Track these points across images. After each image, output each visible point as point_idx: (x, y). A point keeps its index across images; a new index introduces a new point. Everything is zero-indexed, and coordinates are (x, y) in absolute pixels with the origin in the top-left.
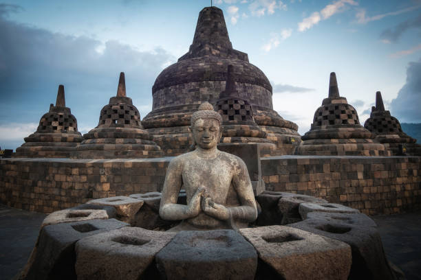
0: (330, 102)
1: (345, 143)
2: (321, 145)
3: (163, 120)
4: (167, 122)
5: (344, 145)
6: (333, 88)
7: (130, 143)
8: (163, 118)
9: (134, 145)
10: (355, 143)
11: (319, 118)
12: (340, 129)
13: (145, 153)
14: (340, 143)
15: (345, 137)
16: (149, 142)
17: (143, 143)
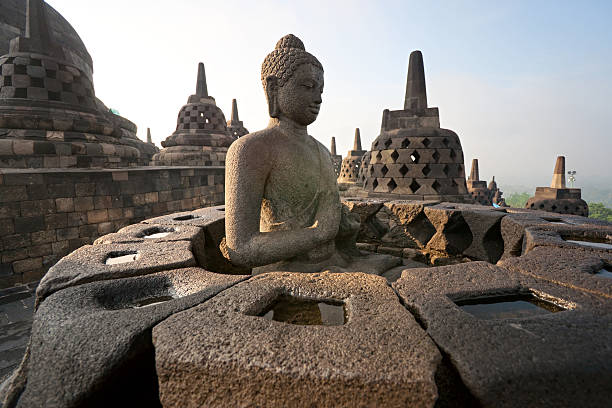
0: (199, 100)
1: (219, 152)
2: (192, 154)
5: (217, 154)
11: (186, 119)
12: (212, 135)
14: (213, 152)
15: (217, 146)
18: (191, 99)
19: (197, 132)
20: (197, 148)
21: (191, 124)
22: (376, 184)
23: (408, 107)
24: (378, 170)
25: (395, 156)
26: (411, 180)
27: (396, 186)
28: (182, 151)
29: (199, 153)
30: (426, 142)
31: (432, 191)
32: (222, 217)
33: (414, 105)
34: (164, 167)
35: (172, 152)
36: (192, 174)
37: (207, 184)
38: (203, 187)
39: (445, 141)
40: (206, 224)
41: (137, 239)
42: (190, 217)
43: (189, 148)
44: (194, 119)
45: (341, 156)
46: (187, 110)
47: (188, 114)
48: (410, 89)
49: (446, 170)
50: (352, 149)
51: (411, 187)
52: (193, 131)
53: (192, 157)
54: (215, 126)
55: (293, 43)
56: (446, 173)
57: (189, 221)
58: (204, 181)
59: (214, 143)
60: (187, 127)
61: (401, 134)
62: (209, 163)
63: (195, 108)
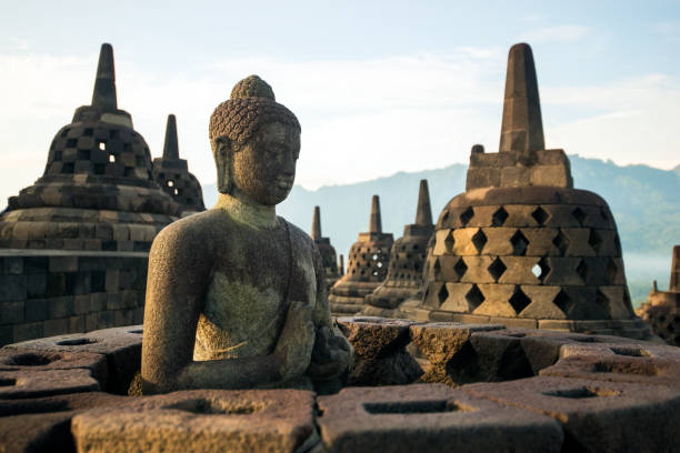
0: (98, 117)
1: (132, 222)
2: (75, 224)
5: (130, 226)
6: (105, 83)
10: (150, 223)
11: (68, 152)
12: (120, 187)
14: (120, 221)
15: (131, 209)
18: (81, 113)
19: (89, 179)
20: (87, 213)
21: (78, 164)
22: (444, 295)
23: (507, 148)
24: (448, 266)
25: (480, 240)
26: (512, 287)
27: (482, 299)
28: (54, 218)
29: (89, 225)
30: (539, 215)
31: (556, 311)
32: (137, 342)
33: (517, 144)
34: (14, 252)
35: (32, 219)
36: (73, 268)
37: (102, 289)
38: (96, 296)
39: (578, 214)
40: (111, 350)
41: (9, 367)
42: (84, 342)
43: (71, 212)
44: (86, 154)
45: (391, 236)
46: (70, 135)
47: (73, 143)
48: (510, 114)
49: (582, 269)
50: (413, 221)
51: (512, 301)
52: (80, 179)
53: (74, 233)
54: (128, 170)
55: (256, 90)
56: (583, 276)
57: (84, 346)
58: (98, 284)
59: (123, 202)
60: (69, 168)
61: (491, 197)
62: (111, 244)
63: (89, 132)
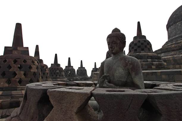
3: (173, 46)
4: (176, 47)
7: (144, 62)
8: (174, 44)
9: (146, 63)
13: (153, 67)
16: (157, 60)
17: (152, 61)
